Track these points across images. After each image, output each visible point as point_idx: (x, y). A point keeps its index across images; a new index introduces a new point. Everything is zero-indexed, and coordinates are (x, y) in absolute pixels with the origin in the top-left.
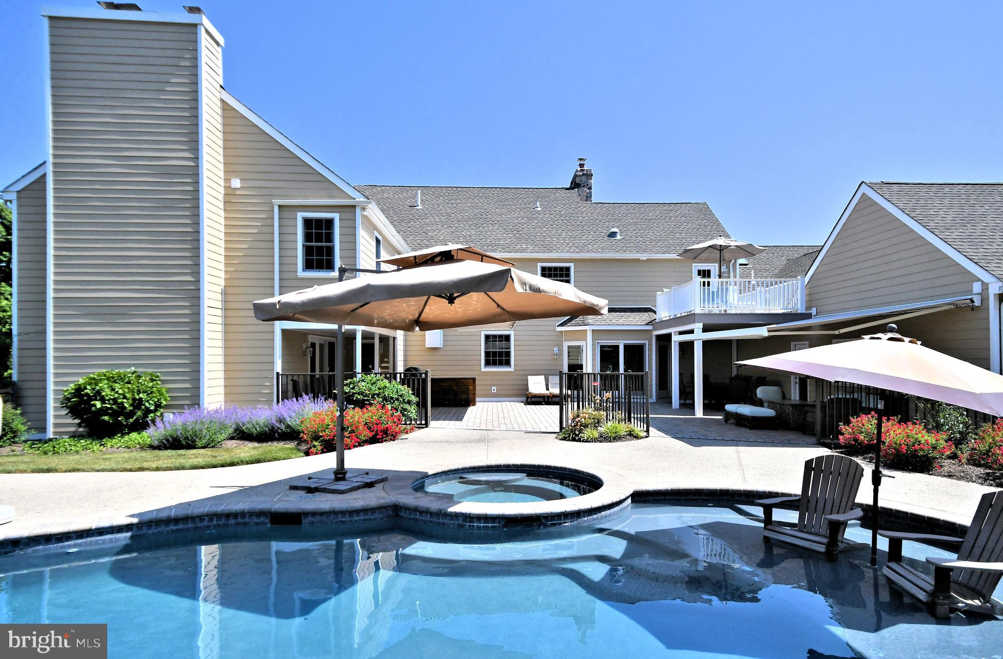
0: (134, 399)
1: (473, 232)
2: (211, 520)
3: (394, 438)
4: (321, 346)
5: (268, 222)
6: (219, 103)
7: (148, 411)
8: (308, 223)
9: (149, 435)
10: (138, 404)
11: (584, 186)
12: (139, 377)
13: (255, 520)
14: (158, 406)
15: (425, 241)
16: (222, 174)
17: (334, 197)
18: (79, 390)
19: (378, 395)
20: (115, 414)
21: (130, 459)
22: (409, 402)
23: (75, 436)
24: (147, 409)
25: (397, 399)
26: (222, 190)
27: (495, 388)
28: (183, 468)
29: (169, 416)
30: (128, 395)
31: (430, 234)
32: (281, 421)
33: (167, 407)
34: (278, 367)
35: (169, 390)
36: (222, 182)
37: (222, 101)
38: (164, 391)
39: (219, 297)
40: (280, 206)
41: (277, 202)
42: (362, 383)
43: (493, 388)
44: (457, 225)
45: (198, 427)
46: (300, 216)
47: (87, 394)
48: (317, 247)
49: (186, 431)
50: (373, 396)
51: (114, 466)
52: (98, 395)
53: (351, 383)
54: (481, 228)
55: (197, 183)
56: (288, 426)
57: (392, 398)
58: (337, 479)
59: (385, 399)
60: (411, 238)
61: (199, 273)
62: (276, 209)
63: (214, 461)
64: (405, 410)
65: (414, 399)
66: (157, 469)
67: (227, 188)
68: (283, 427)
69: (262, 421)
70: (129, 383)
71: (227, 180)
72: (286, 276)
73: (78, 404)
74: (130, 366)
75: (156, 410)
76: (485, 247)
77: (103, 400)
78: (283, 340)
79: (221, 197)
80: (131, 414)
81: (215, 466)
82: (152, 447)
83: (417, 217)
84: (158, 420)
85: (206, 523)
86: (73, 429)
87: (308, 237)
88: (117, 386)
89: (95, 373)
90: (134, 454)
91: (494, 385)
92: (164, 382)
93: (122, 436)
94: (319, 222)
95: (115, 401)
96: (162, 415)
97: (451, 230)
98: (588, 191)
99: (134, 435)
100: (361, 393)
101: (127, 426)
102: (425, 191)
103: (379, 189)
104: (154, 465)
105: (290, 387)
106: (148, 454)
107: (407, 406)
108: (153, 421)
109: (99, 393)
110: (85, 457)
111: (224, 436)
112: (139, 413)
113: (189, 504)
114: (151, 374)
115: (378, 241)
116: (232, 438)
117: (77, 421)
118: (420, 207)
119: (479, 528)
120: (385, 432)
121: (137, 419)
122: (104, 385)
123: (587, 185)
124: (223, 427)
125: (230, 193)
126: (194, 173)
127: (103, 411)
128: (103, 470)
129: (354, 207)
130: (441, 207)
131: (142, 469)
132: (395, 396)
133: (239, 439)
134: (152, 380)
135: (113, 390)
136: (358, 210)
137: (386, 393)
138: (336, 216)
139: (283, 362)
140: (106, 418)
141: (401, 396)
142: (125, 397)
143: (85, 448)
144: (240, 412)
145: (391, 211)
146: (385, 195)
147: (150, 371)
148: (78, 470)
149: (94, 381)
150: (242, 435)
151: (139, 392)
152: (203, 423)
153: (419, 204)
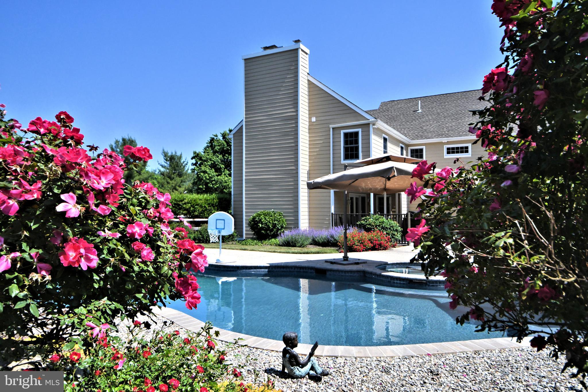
0: (273, 224)
1: (454, 124)
2: (295, 269)
3: (385, 248)
4: (357, 199)
5: (327, 137)
6: (307, 82)
7: (278, 229)
8: (346, 135)
9: (278, 240)
10: (274, 225)
12: (275, 214)
13: (310, 271)
14: (282, 227)
15: (421, 133)
16: (307, 116)
17: (359, 120)
18: (254, 218)
19: (379, 226)
20: (266, 230)
21: (271, 248)
22: (397, 230)
23: (253, 239)
24: (278, 228)
25: (390, 229)
26: (307, 123)
28: (289, 253)
29: (287, 232)
30: (271, 222)
31: (425, 128)
32: (332, 237)
33: (286, 228)
34: (333, 211)
35: (286, 220)
36: (308, 120)
37: (308, 80)
38: (284, 220)
39: (306, 176)
40: (333, 128)
41: (331, 126)
42: (372, 219)
44: (443, 120)
45: (297, 237)
46: (342, 132)
47: (257, 221)
48: (351, 147)
49: (292, 239)
50: (376, 227)
51: (266, 250)
52: (260, 221)
53: (365, 219)
54: (460, 121)
55: (297, 123)
56: (335, 240)
57: (387, 228)
58: (344, 260)
59: (383, 228)
60: (412, 132)
61: (298, 165)
62: (331, 130)
63: (301, 252)
64: (394, 235)
65: (399, 229)
66: (280, 252)
67: (310, 121)
68: (332, 239)
69: (324, 236)
70: (271, 216)
71: (310, 118)
72: (336, 163)
73: (254, 225)
74: (271, 209)
75: (281, 230)
76: (461, 133)
77: (262, 224)
78: (335, 196)
79: (307, 127)
80: (272, 230)
81: (301, 253)
82: (279, 245)
83: (417, 117)
84: (282, 234)
85: (293, 270)
86: (252, 236)
87: (346, 142)
88: (267, 217)
89: (259, 212)
90: (273, 247)
92: (284, 216)
93: (269, 240)
94: (351, 134)
95: (266, 223)
96: (283, 232)
97: (439, 124)
99: (273, 240)
100: (370, 224)
101: (270, 236)
102: (425, 100)
103: (396, 102)
104: (279, 251)
105: (338, 221)
106: (278, 247)
107: (396, 233)
108: (280, 234)
109: (260, 220)
110: (256, 247)
111: (307, 243)
112: (275, 230)
113: (288, 263)
114: (280, 213)
115: (385, 140)
116: (311, 244)
117: (253, 233)
118: (420, 111)
119: (397, 283)
120: (380, 245)
121: (274, 233)
122: (262, 217)
124: (307, 238)
125: (311, 124)
126: (295, 118)
127: (262, 228)
128: (262, 251)
129: (369, 124)
130: (434, 109)
131: (275, 252)
132: (388, 227)
133: (315, 245)
134: (280, 215)
135: (265, 219)
136: (371, 125)
137: (384, 225)
138: (360, 130)
139: (335, 208)
140: (263, 232)
141: (392, 227)
142: (270, 223)
143: (256, 244)
144: (315, 232)
145: (402, 116)
146: (399, 106)
147: (279, 211)
148: (254, 250)
149: (259, 215)
150: (315, 243)
151: (275, 221)
152: (299, 236)
153: (420, 109)
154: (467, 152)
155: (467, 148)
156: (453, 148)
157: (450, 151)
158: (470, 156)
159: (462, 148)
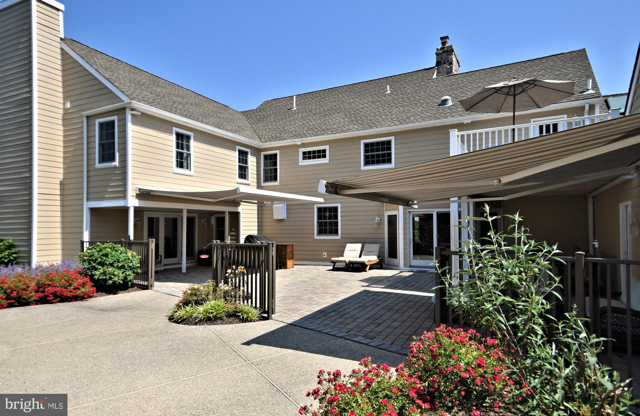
5: (80, 130)
6: (59, 51)
11: (444, 63)
16: (60, 100)
17: (114, 103)
26: (62, 112)
27: (325, 253)
34: (86, 237)
36: (61, 106)
37: (62, 49)
39: (58, 187)
40: (88, 117)
41: (85, 114)
43: (324, 253)
62: (85, 119)
67: (64, 109)
71: (64, 104)
72: (91, 168)
76: (319, 132)
79: (61, 116)
83: (287, 116)
91: (325, 251)
98: (448, 67)
118: (295, 109)
123: (448, 61)
125: (65, 113)
126: (30, 102)
129: (125, 108)
130: (310, 106)
136: (127, 111)
138: (116, 118)
145: (274, 115)
153: (294, 106)
154: (324, 156)
155: (324, 151)
156: (309, 152)
157: (307, 156)
158: (328, 161)
159: (319, 151)
